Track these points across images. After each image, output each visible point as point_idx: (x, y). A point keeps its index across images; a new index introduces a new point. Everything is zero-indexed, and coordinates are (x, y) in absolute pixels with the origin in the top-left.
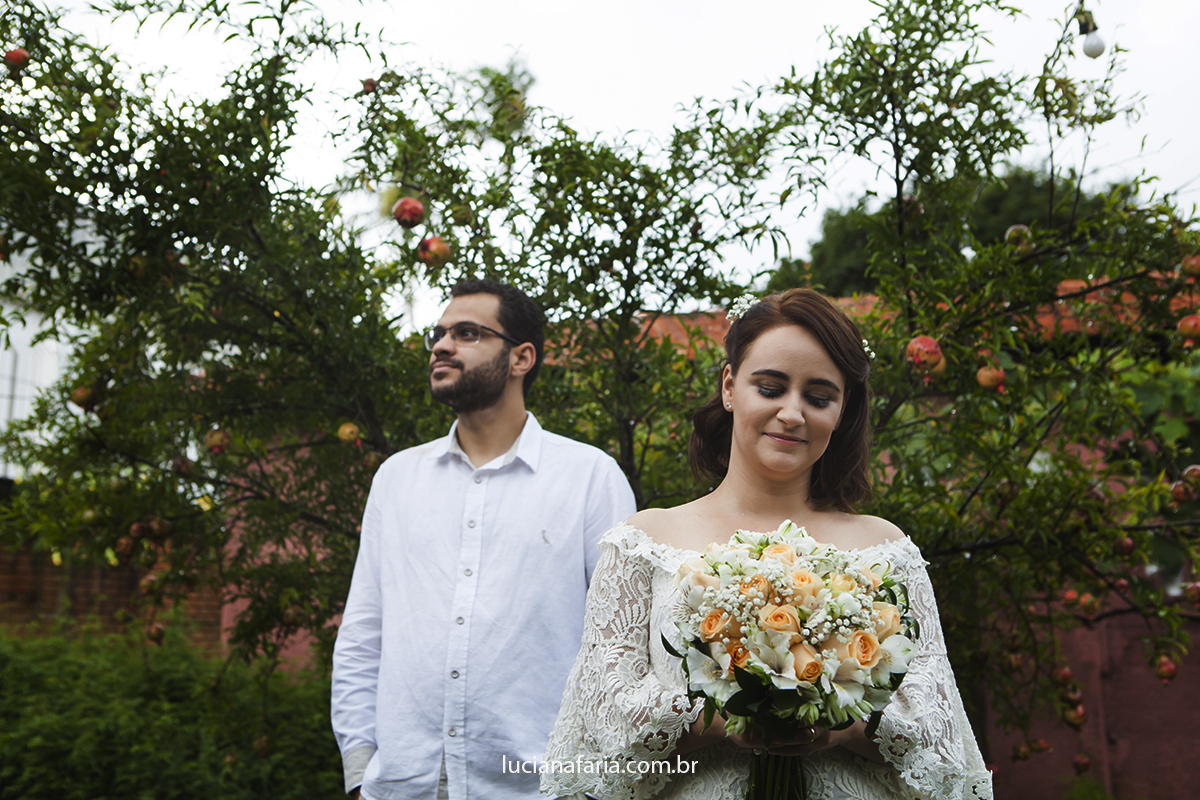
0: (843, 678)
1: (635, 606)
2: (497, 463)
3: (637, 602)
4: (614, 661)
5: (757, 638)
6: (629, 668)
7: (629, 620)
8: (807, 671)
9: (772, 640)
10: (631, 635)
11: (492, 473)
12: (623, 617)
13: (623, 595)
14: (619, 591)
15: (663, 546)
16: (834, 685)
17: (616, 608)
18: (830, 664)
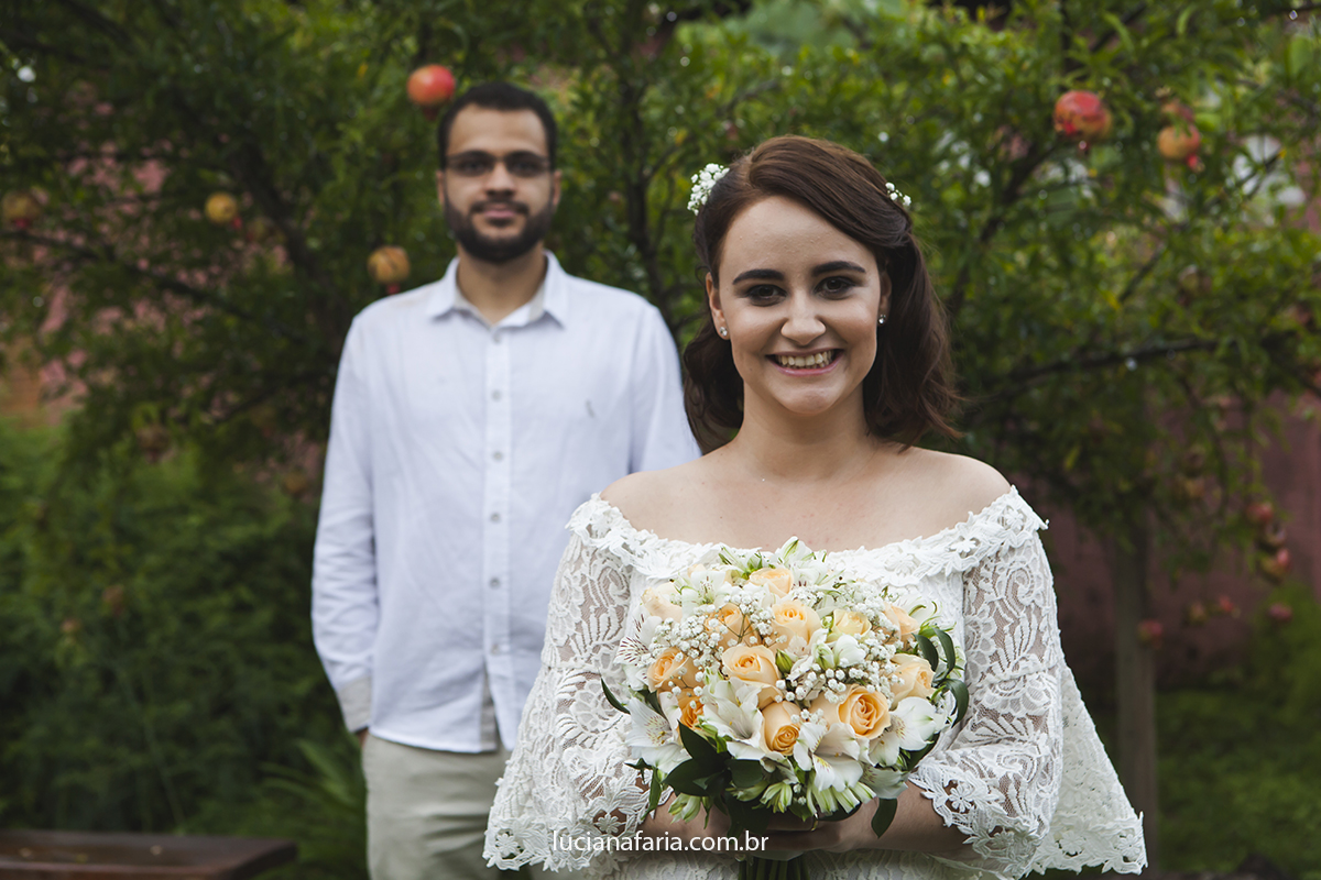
0: (823, 751)
1: (603, 617)
2: (520, 316)
3: (606, 611)
4: (568, 697)
5: (716, 687)
6: (592, 704)
7: (594, 635)
8: (780, 738)
9: (737, 694)
10: (596, 656)
11: (514, 329)
12: (586, 632)
13: (588, 601)
14: (582, 595)
15: (644, 534)
16: (815, 758)
17: (578, 618)
18: (809, 730)
